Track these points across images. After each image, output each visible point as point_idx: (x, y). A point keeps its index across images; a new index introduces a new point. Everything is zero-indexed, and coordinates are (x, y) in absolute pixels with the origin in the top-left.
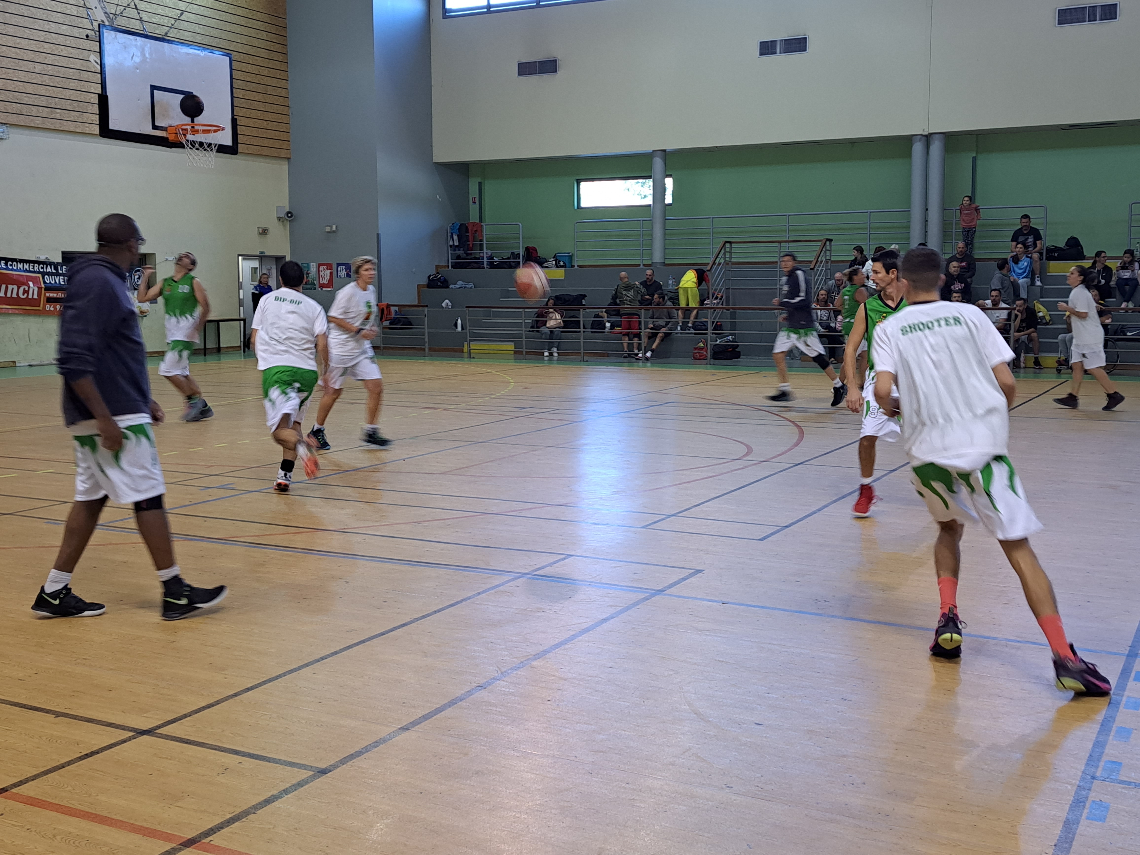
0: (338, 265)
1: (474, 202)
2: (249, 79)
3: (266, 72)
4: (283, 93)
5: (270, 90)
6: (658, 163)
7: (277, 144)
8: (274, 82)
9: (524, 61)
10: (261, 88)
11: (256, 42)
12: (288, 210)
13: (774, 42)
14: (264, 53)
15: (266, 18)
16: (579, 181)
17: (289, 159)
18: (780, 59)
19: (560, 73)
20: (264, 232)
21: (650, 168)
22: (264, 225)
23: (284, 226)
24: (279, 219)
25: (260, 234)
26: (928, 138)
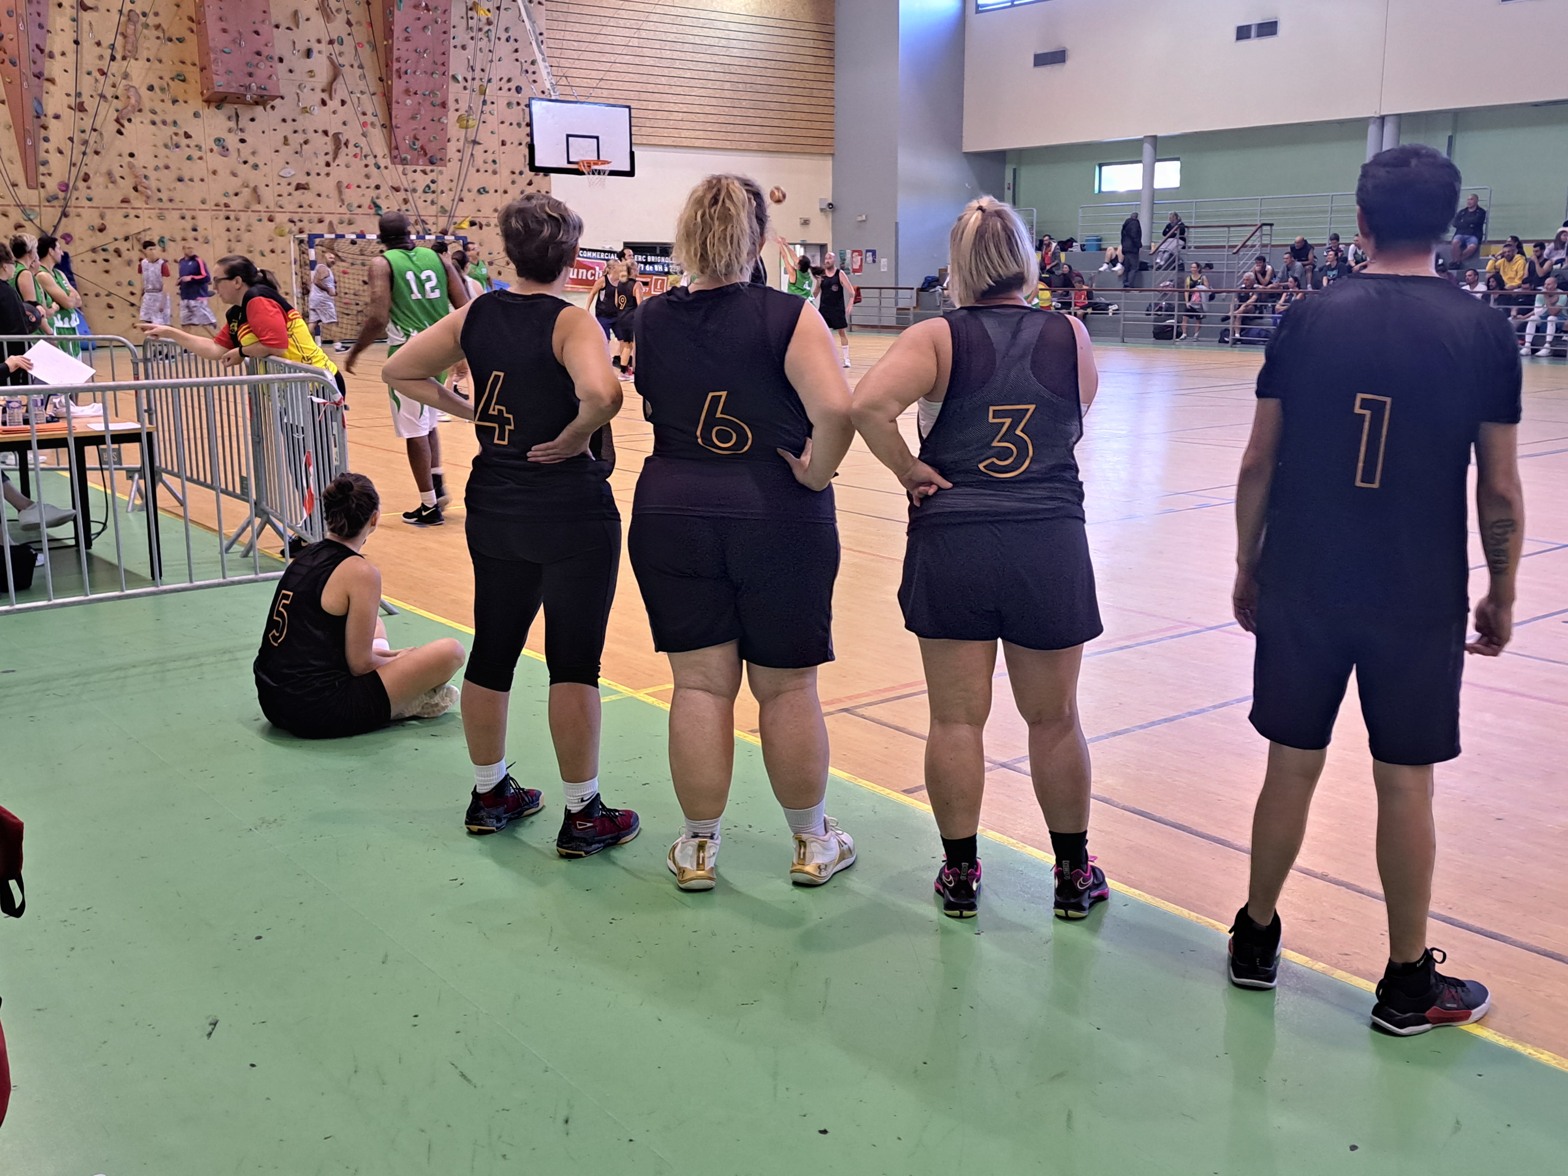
0: (868, 251)
1: (1009, 188)
2: (794, 85)
3: (811, 76)
4: (829, 94)
5: (816, 93)
6: (1147, 148)
7: (821, 142)
8: (820, 85)
9: (1040, 52)
10: (805, 92)
11: (802, 51)
12: (830, 201)
13: (1249, 27)
14: (811, 60)
15: (813, 27)
16: (1100, 166)
17: (833, 155)
18: (1254, 43)
19: (1069, 63)
20: (806, 222)
21: (1141, 153)
22: (806, 217)
23: (827, 216)
24: (822, 210)
25: (802, 224)
26: (1383, 118)
